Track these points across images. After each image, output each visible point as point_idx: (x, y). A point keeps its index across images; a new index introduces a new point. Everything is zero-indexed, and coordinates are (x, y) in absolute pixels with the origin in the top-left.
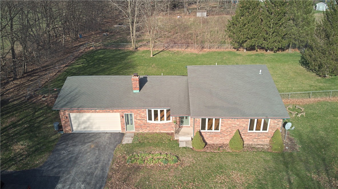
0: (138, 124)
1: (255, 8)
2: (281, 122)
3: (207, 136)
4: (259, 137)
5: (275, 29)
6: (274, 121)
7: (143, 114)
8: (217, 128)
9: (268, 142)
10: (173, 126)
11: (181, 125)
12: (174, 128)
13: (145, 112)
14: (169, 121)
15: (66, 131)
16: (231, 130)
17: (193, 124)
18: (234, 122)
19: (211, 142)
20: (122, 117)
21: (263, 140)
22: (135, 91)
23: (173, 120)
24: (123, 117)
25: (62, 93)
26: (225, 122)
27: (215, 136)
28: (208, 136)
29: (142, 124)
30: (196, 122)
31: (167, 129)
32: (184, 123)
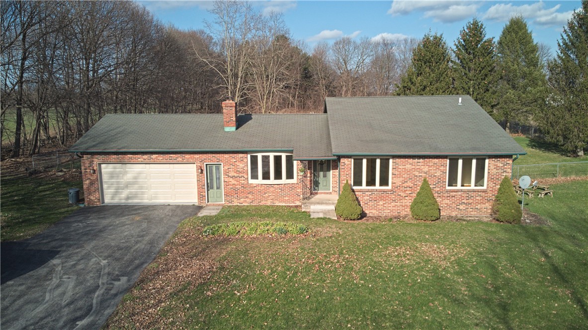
0: (231, 187)
1: (440, 60)
2: (510, 167)
3: (366, 198)
4: (471, 201)
5: (478, 94)
6: (496, 163)
7: (241, 165)
8: (384, 181)
9: (489, 211)
10: (299, 190)
11: (315, 190)
12: (301, 196)
13: (245, 160)
14: (290, 181)
15: (90, 201)
16: (412, 185)
17: (338, 187)
18: (418, 167)
19: (374, 211)
20: (200, 170)
21: (479, 206)
22: (227, 129)
23: (299, 177)
24: (202, 170)
25: (91, 132)
26: (400, 167)
27: (381, 198)
28: (368, 198)
29: (238, 187)
30: (343, 167)
31: (287, 198)
32: (321, 186)
